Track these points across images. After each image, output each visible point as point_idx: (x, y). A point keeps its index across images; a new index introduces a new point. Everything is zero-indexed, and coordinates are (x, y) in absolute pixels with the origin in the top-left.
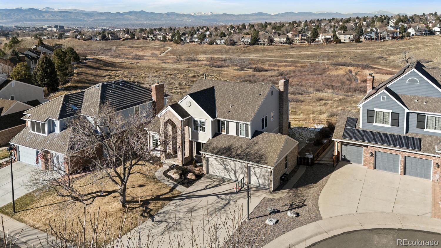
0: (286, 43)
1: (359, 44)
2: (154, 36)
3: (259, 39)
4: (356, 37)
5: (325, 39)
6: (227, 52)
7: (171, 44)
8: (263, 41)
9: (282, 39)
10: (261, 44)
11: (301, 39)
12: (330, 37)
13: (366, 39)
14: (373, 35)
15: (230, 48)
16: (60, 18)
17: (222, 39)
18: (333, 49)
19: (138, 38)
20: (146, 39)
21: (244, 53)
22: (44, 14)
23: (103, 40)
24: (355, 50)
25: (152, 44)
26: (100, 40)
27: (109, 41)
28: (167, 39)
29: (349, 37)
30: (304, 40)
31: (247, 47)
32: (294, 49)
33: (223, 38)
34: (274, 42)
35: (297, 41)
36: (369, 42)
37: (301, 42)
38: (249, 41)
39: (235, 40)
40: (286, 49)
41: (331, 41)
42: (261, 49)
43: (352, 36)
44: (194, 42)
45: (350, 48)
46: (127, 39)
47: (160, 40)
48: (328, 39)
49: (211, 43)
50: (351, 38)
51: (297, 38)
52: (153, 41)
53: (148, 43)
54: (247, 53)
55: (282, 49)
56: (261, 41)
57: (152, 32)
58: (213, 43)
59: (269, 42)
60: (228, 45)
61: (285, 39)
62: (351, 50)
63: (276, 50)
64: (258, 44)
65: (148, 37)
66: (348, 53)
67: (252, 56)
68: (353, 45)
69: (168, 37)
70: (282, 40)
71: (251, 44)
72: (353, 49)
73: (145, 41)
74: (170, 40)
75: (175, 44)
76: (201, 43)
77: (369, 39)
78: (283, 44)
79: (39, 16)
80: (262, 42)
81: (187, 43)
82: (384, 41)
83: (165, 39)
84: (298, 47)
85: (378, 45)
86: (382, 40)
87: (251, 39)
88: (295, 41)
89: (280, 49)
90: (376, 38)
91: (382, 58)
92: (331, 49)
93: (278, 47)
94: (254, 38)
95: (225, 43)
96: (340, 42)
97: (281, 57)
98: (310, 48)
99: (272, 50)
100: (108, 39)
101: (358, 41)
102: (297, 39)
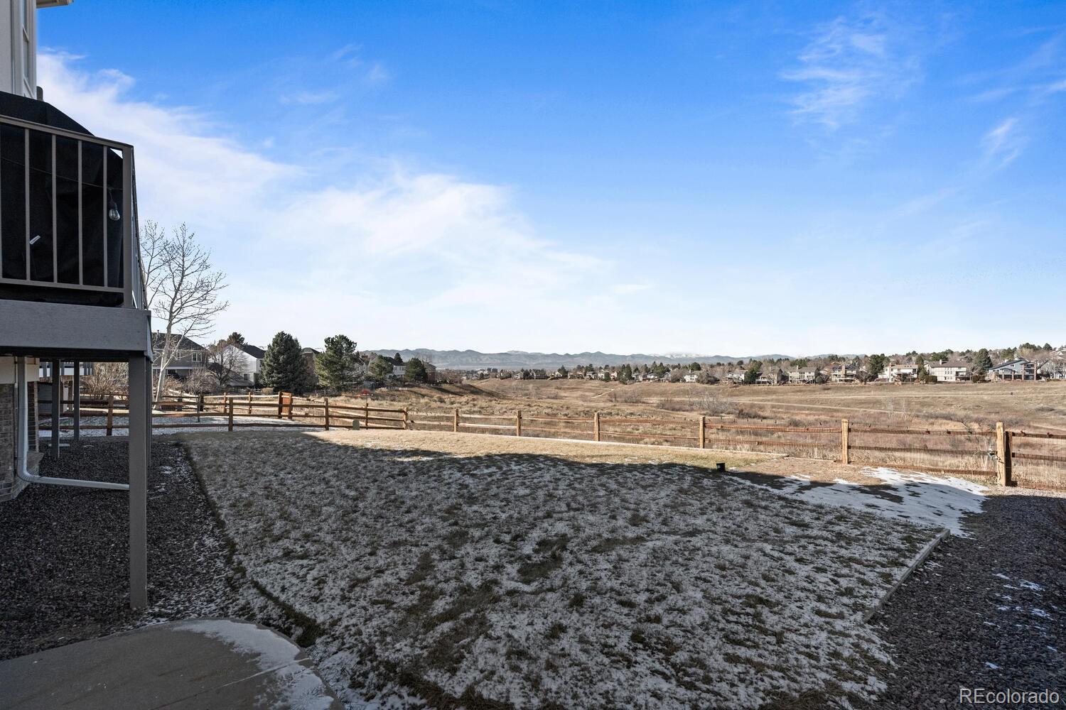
0: (814, 381)
1: (984, 385)
2: (593, 374)
3: (761, 374)
4: (975, 373)
5: (899, 375)
6: (698, 394)
7: (616, 385)
8: (769, 378)
9: (807, 374)
10: (764, 383)
11: (846, 375)
12: (911, 371)
13: (1000, 376)
14: (1019, 369)
15: (706, 388)
16: (499, 361)
17: (694, 374)
18: (917, 393)
19: (572, 377)
20: (582, 378)
21: (732, 395)
22: (482, 357)
23: (524, 378)
24: (975, 394)
25: (589, 384)
26: (521, 379)
27: (532, 380)
28: (612, 378)
29: (957, 373)
30: (852, 376)
31: (738, 386)
32: (829, 391)
33: (695, 372)
34: (790, 379)
35: (838, 379)
36: (1007, 382)
37: (846, 381)
38: (743, 377)
39: (717, 376)
40: (814, 391)
41: (914, 379)
42: (764, 391)
43: (964, 369)
44: (649, 379)
45: (961, 393)
46: (557, 378)
47: (601, 379)
48: (905, 375)
49: (676, 380)
50: (960, 374)
51: (837, 372)
52: (592, 381)
53: (584, 383)
54: (737, 395)
55: (805, 391)
56: (764, 378)
57: (590, 368)
58: (678, 380)
59: (780, 379)
60: (702, 382)
61: (813, 374)
62: (962, 394)
63: (793, 392)
64: (759, 383)
65: (585, 375)
66: (956, 399)
67: (744, 400)
68: (968, 387)
69: (612, 374)
70: (806, 376)
71: (745, 383)
72: (969, 393)
73: (580, 380)
74: (615, 379)
75: (621, 385)
76: (659, 380)
77: (1006, 377)
78: (808, 383)
79: (476, 359)
80: (766, 380)
81: (639, 381)
82: (1048, 381)
83: (607, 378)
84: (838, 389)
85: (1035, 389)
86: (1043, 379)
87: (745, 374)
88: (834, 379)
89: (800, 391)
90: (1027, 373)
91: (1052, 410)
92: (914, 393)
93: (797, 388)
94: (751, 372)
95: (698, 381)
96: (934, 380)
97: (801, 402)
98: (864, 390)
99: (785, 393)
100: (531, 378)
101: (980, 379)
102: (836, 375)
